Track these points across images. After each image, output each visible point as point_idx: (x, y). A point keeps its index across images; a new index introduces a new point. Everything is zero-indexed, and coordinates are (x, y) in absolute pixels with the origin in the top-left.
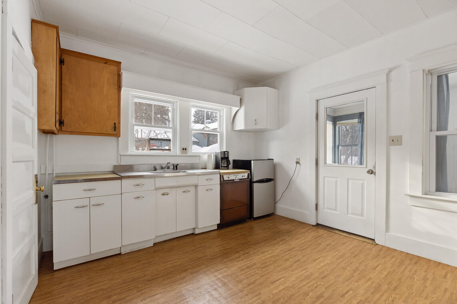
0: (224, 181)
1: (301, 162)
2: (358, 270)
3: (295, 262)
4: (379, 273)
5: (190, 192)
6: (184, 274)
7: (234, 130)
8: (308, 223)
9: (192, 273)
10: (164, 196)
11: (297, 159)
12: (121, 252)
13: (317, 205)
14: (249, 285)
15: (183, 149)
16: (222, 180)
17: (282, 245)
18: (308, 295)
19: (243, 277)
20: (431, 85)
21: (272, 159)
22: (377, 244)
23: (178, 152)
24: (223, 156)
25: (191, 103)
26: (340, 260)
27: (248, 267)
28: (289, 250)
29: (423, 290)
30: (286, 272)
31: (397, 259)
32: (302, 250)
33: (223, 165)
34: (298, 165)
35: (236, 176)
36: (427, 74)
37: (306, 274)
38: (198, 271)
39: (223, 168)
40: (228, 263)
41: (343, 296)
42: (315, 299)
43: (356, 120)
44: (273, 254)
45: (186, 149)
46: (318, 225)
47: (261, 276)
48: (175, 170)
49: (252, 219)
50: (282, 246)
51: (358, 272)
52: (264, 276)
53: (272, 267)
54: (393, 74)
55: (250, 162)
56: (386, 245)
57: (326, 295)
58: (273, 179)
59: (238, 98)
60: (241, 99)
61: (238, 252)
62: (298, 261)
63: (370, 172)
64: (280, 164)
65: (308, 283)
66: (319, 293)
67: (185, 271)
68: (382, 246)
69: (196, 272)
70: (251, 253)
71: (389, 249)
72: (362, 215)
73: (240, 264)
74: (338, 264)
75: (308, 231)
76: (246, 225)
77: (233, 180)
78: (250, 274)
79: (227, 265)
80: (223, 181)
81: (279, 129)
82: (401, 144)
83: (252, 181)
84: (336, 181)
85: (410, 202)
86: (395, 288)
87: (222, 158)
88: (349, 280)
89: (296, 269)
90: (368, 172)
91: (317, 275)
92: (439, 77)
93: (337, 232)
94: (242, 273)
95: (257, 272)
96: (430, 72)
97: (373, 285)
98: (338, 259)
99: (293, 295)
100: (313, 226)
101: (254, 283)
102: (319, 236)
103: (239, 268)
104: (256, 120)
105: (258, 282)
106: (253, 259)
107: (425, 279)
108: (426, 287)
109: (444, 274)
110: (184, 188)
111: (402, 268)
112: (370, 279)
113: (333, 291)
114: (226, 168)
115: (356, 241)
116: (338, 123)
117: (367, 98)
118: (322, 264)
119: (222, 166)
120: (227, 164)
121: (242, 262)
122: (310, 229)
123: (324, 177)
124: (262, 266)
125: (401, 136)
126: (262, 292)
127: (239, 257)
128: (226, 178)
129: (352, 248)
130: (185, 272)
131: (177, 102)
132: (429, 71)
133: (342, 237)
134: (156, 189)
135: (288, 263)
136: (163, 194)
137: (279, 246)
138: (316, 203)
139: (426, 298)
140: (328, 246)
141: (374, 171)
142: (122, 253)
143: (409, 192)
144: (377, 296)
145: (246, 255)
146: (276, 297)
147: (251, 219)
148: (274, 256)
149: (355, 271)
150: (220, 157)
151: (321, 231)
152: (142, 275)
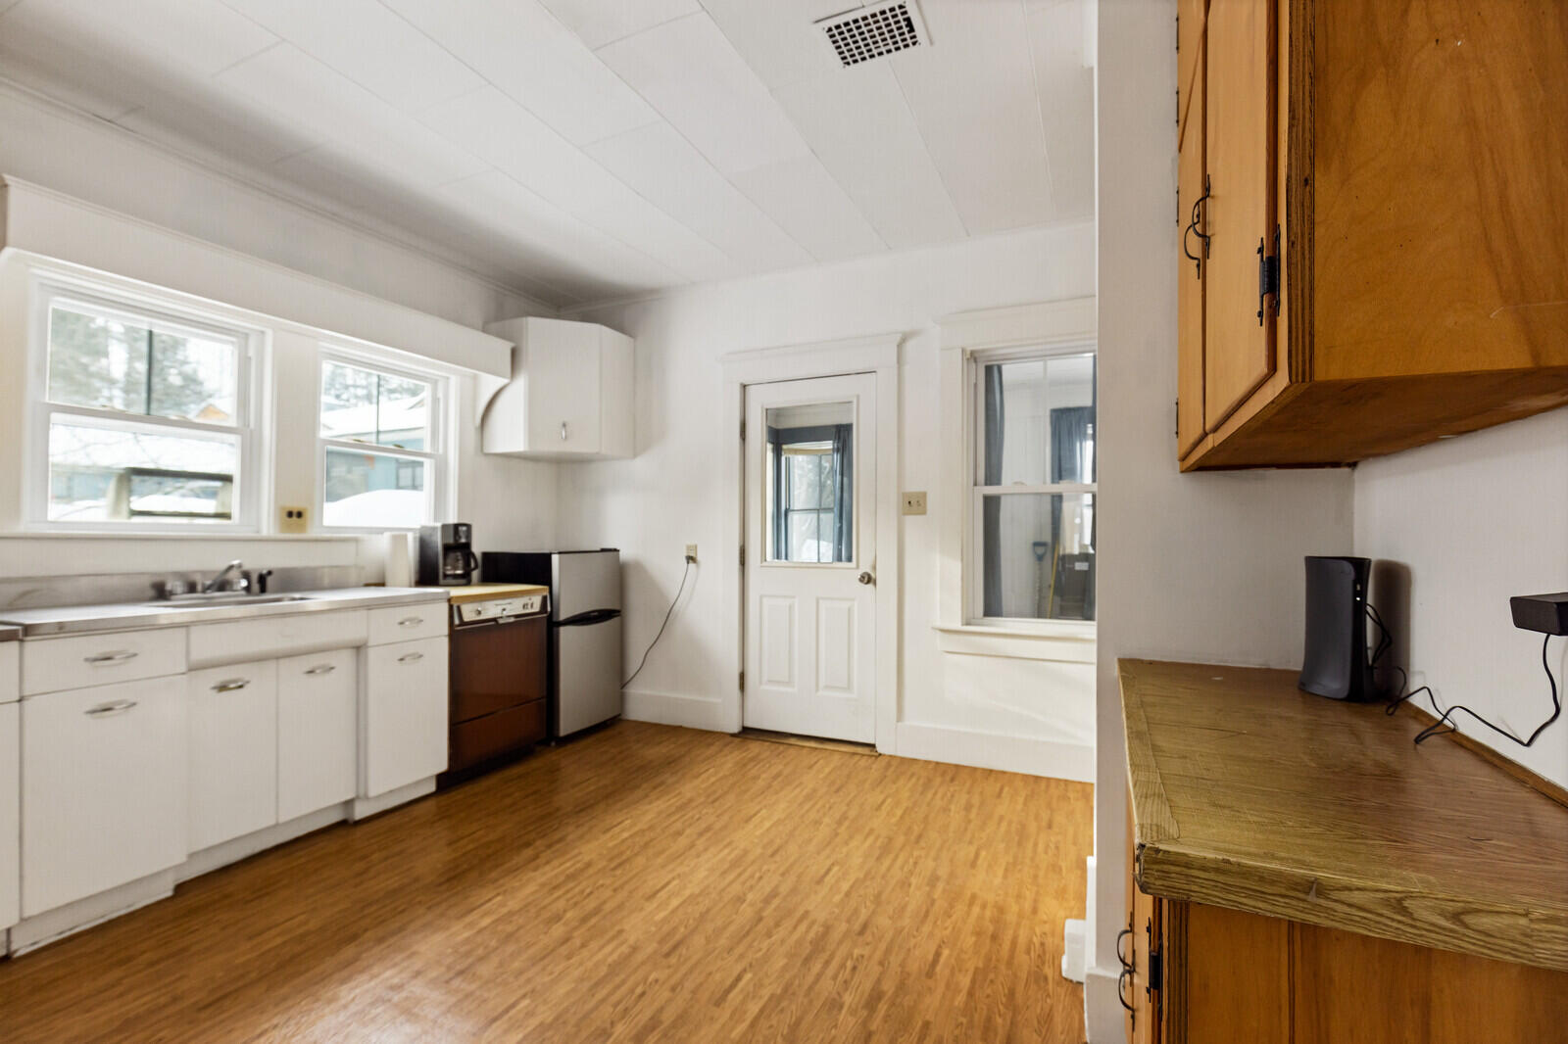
0: (463, 623)
1: (699, 558)
2: (846, 818)
3: (701, 834)
4: (888, 814)
5: (333, 671)
6: (349, 951)
7: (486, 451)
8: (719, 730)
9: (381, 940)
10: (224, 694)
11: (689, 548)
12: (14, 947)
13: (742, 676)
14: (584, 920)
15: (290, 514)
16: (457, 622)
17: (658, 799)
18: (744, 901)
19: (561, 904)
20: (976, 385)
21: (616, 550)
22: (880, 755)
23: (268, 524)
24: (451, 541)
25: (321, 343)
26: (806, 807)
27: (571, 877)
28: (680, 808)
29: (966, 829)
30: (682, 863)
31: (918, 779)
32: (714, 802)
33: (449, 572)
34: (691, 565)
35: (504, 607)
36: (968, 359)
37: (733, 856)
38: (401, 929)
39: (450, 581)
40: (501, 881)
41: (820, 881)
42: (762, 905)
43: (828, 445)
44: (636, 829)
45: (300, 515)
46: (748, 733)
47: (615, 890)
48: (257, 595)
49: (553, 744)
50: (659, 802)
51: (846, 823)
52: (622, 887)
53: (640, 860)
54: (910, 345)
55: (545, 560)
56: (900, 754)
57: (784, 889)
58: (619, 611)
59: (505, 347)
60: (514, 353)
61: (528, 845)
62: (708, 829)
63: (866, 579)
64: (638, 566)
65: (740, 875)
66: (768, 889)
67: (354, 938)
68: (891, 756)
69: (393, 934)
70: (570, 837)
71: (903, 760)
72: (849, 688)
73: (545, 874)
74: (802, 816)
75: (721, 751)
76: (534, 764)
77: (495, 620)
78: (582, 892)
79: (502, 886)
80: (459, 626)
81: (635, 456)
82: (924, 513)
83: (554, 620)
84: (791, 608)
85: (941, 642)
86: (920, 837)
87: (447, 548)
88: (829, 843)
89: (706, 850)
90: (862, 579)
91: (759, 851)
92: (989, 369)
93: (793, 741)
94: (556, 895)
95: (601, 882)
96: (973, 357)
97: (878, 844)
98: (800, 804)
99: (708, 910)
100: (733, 735)
101: (597, 911)
102: (752, 759)
103: (543, 885)
104: (564, 425)
105: (608, 907)
106: (580, 853)
107: (968, 808)
108: (970, 821)
109: (997, 790)
110: (312, 658)
111: (929, 795)
112: (872, 831)
113: (799, 876)
114: (463, 581)
115: (836, 757)
116: (785, 447)
117: (858, 397)
118: (767, 824)
119: (446, 576)
120: (464, 569)
121: (547, 868)
122: (726, 745)
123: (761, 597)
124: (612, 866)
125: (924, 495)
126: (627, 927)
127: (536, 857)
128: (469, 613)
129: (830, 773)
130: (357, 942)
131: (263, 332)
132: (972, 353)
133: (805, 751)
134: (194, 668)
135: (683, 841)
136: (223, 688)
137: (650, 803)
138: (741, 670)
139: (970, 843)
140: (775, 778)
141: (873, 575)
142: (15, 951)
143: (939, 624)
144: (887, 862)
145: (558, 846)
146: (666, 929)
147: (549, 745)
148: (643, 831)
149: (840, 823)
150: (438, 541)
151: (755, 747)
152: (162, 1000)
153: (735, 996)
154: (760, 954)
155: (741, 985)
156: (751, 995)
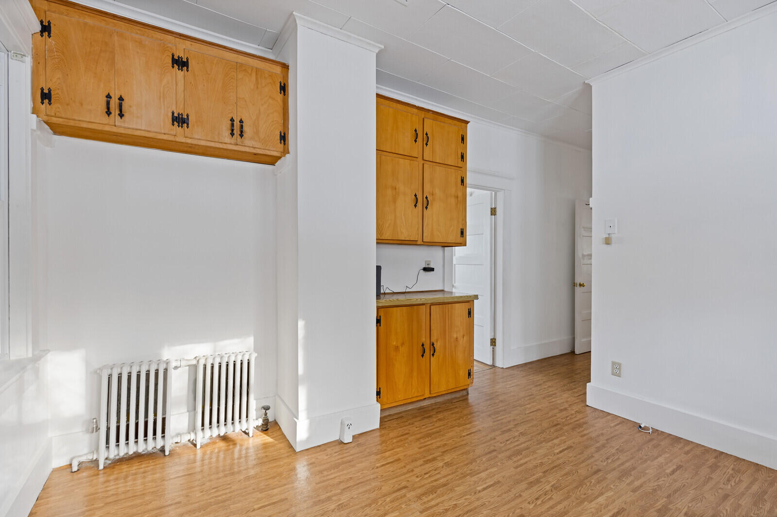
153: (490, 482)
154: (467, 497)
155: (485, 486)
156: (482, 480)
